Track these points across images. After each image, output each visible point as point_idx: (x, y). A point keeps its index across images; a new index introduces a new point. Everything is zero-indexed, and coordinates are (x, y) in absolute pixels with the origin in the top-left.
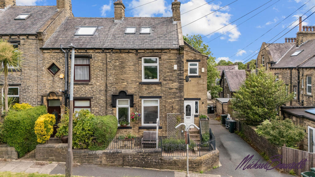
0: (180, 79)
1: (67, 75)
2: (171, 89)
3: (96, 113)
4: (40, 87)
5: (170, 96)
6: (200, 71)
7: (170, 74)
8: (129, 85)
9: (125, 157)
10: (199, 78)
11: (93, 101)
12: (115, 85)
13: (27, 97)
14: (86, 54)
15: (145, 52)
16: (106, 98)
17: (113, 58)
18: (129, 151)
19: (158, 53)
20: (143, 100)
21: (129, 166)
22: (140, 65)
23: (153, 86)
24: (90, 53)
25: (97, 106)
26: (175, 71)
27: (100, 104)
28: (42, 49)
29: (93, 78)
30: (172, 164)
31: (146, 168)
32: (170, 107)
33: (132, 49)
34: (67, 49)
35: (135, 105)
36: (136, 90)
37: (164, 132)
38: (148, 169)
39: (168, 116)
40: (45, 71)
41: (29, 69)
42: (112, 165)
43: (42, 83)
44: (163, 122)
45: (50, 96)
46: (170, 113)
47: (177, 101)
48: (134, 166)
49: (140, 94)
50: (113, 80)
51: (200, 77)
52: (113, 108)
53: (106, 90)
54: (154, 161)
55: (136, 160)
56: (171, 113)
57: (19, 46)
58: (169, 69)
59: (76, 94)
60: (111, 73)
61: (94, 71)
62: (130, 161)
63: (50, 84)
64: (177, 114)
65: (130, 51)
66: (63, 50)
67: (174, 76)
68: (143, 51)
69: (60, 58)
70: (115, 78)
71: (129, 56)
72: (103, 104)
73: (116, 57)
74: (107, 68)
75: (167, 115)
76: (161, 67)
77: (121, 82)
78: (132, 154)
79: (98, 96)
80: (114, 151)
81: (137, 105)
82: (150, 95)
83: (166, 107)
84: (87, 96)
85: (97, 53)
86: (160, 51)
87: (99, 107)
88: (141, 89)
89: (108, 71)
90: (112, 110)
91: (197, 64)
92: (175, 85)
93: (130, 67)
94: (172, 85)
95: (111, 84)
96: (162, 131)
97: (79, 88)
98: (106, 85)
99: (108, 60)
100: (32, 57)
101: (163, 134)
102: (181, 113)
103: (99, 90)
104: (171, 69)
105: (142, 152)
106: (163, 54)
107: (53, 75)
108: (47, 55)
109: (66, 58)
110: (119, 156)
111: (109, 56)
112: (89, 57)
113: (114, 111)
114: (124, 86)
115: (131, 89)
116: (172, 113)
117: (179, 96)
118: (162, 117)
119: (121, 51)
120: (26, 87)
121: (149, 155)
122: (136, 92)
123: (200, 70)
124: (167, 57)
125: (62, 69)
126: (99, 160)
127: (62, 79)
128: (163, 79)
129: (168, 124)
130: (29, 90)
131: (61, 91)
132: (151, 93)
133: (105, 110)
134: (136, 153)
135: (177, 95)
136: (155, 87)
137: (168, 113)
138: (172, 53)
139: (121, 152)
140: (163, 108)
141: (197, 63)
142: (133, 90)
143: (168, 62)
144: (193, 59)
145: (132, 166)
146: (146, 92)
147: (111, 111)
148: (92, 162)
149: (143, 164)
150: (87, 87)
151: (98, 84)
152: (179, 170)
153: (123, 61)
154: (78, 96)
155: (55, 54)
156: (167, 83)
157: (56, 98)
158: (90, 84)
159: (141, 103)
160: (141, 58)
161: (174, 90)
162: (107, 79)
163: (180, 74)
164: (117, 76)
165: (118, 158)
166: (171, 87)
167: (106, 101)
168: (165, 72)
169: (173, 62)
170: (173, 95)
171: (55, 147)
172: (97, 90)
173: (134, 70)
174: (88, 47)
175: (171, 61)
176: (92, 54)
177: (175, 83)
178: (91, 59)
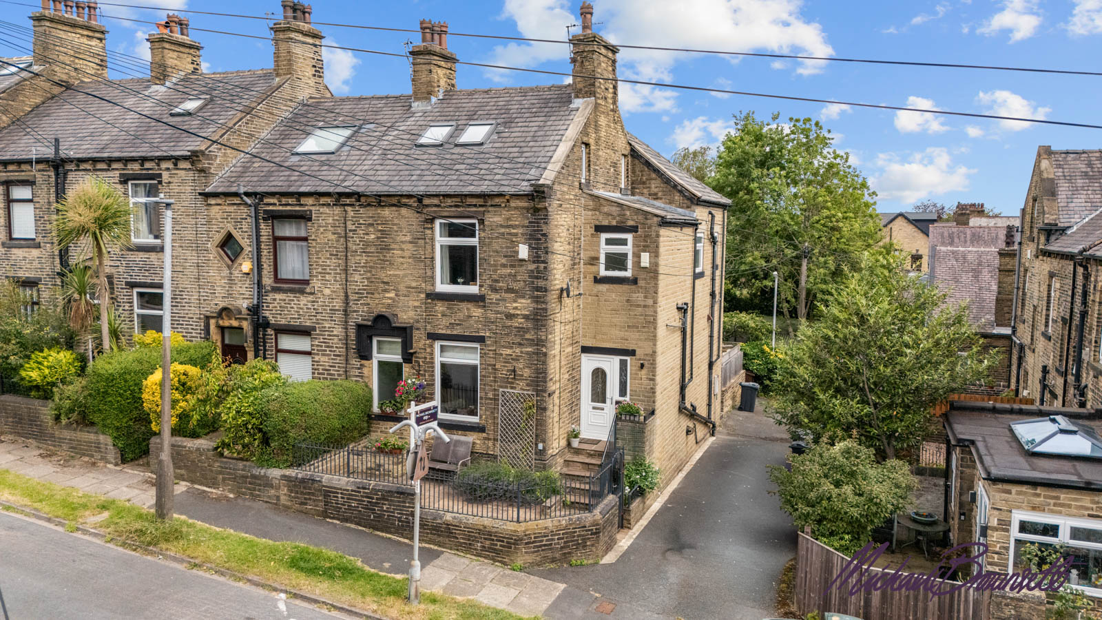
0: (538, 289)
1: (258, 265)
2: (510, 316)
3: (323, 369)
4: (205, 294)
5: (509, 339)
6: (637, 263)
7: (509, 271)
8: (402, 298)
9: (330, 496)
10: (633, 287)
11: (316, 338)
12: (366, 297)
13: (179, 317)
14: (297, 208)
15: (442, 205)
16: (346, 332)
17: (361, 222)
18: (339, 480)
19: (475, 206)
20: (437, 345)
21: (338, 519)
22: (428, 241)
23: (464, 305)
24: (306, 205)
25: (326, 351)
26: (524, 263)
27: (332, 347)
28: (207, 196)
29: (316, 276)
30: (442, 531)
31: (378, 533)
32: (508, 371)
33: (410, 196)
34: (255, 194)
35: (417, 357)
36: (419, 315)
37: (490, 444)
38: (381, 534)
39: (503, 396)
40: (213, 253)
41: (181, 247)
42: (302, 512)
43: (208, 282)
44: (488, 413)
45: (222, 319)
46: (506, 387)
47: (527, 353)
48: (351, 522)
49: (429, 327)
50: (361, 282)
51: (634, 281)
52: (363, 362)
53: (345, 311)
54: (396, 517)
55: (355, 507)
56: (509, 390)
57: (160, 187)
58: (505, 256)
59: (279, 316)
60: (356, 263)
61: (317, 255)
62: (341, 508)
63: (224, 287)
64: (525, 392)
65: (404, 200)
66: (245, 198)
67: (519, 278)
68: (436, 201)
69: (243, 219)
70: (367, 279)
71: (399, 214)
72: (340, 348)
73: (370, 217)
74: (346, 248)
75: (498, 395)
76: (484, 249)
77: (382, 291)
78: (344, 490)
79: (327, 325)
80: (306, 475)
81: (422, 358)
82: (455, 332)
83: (495, 369)
84: (304, 324)
85: (324, 205)
86: (480, 201)
87: (330, 355)
88: (430, 312)
89: (350, 257)
90: (361, 365)
91: (626, 240)
92: (523, 306)
93: (403, 246)
94: (515, 305)
95: (357, 293)
96: (485, 439)
97: (285, 300)
98: (347, 296)
99: (350, 226)
100: (186, 215)
101: (488, 448)
102: (537, 391)
103: (330, 310)
104: (511, 256)
105: (369, 489)
106: (490, 209)
107: (230, 263)
108: (217, 211)
109: (254, 219)
110: (316, 490)
111: (352, 214)
112: (304, 217)
113: (365, 371)
114: (390, 301)
115: (405, 312)
116: (512, 388)
117: (533, 340)
118: (486, 399)
119: (381, 200)
120: (177, 293)
121: (384, 498)
122: (418, 321)
123: (636, 259)
124: (499, 219)
125: (247, 249)
126: (273, 492)
127: (248, 274)
128: (491, 286)
129: (500, 421)
130: (183, 299)
131: (245, 305)
132: (458, 324)
133: (344, 365)
134: (354, 488)
135: (528, 336)
136: (468, 309)
137: (502, 387)
138: (516, 208)
139: (320, 481)
140: (489, 373)
141: (629, 237)
142: (411, 314)
143: (503, 234)
144: (614, 223)
145: (346, 520)
146: (445, 322)
147: (359, 369)
148: (259, 496)
149: (372, 520)
150: (304, 300)
151: (327, 292)
152: (457, 550)
153: (385, 231)
154: (283, 322)
155: (232, 209)
156: (499, 300)
157: (235, 323)
158: (308, 290)
159: (432, 354)
160: (432, 220)
161: (520, 320)
162: (347, 281)
163: (538, 272)
164: (370, 272)
165: (313, 494)
166: (512, 312)
167: (347, 340)
168: (495, 265)
169: (516, 235)
170: (516, 335)
171: (185, 447)
172: (325, 310)
173: (413, 257)
174: (302, 189)
175: (515, 231)
176: (313, 208)
177: (523, 301)
178: (309, 224)
